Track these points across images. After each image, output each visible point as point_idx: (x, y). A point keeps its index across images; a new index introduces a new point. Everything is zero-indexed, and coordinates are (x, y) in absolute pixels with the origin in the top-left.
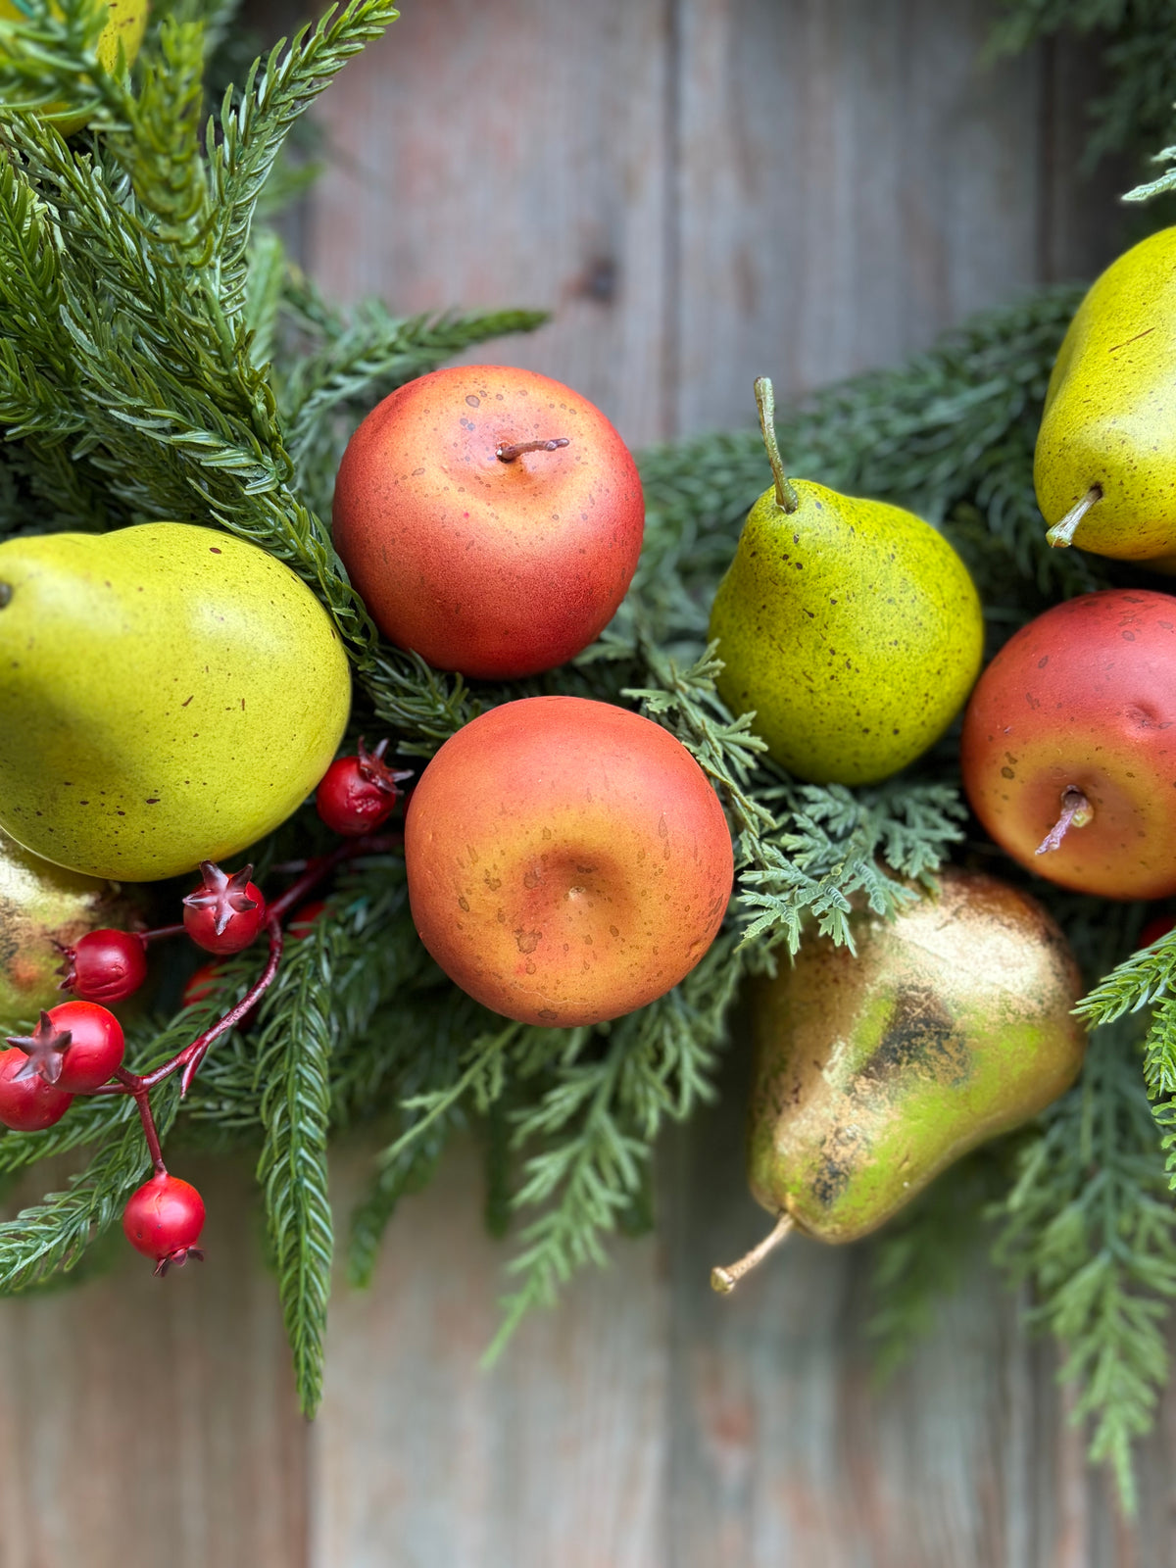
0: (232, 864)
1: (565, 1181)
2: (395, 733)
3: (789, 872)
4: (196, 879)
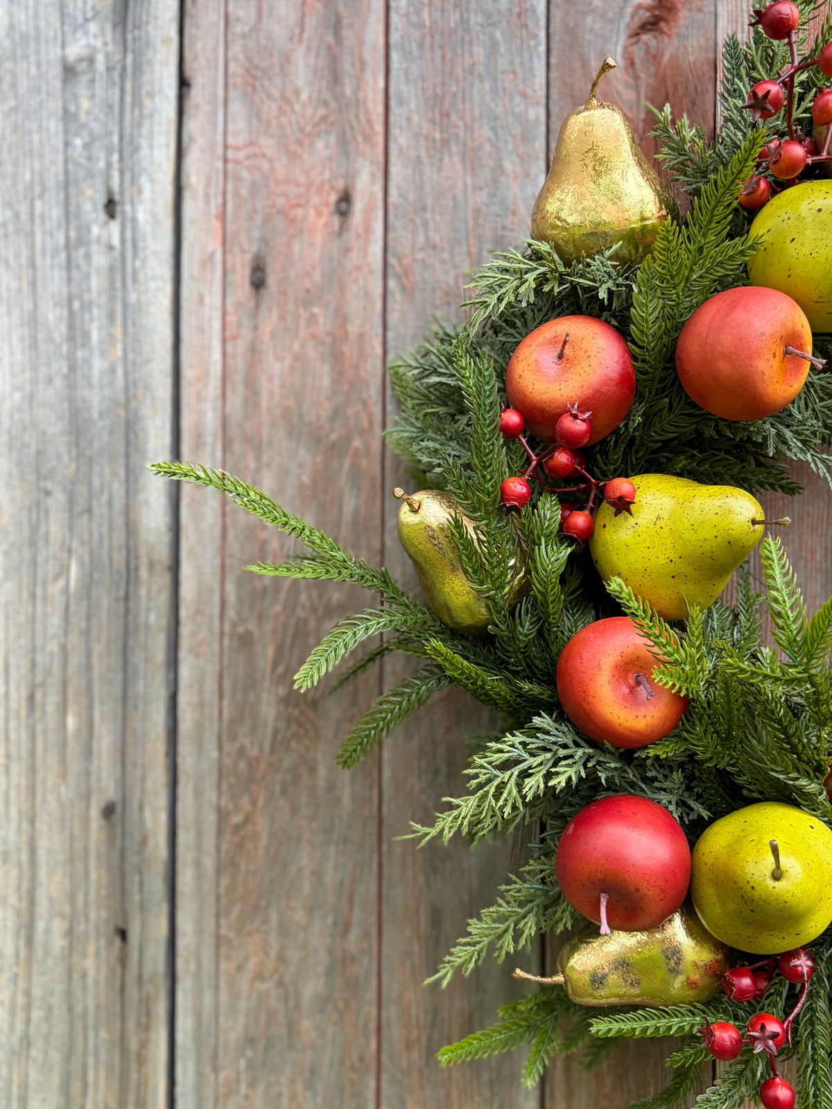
0: (809, 949)
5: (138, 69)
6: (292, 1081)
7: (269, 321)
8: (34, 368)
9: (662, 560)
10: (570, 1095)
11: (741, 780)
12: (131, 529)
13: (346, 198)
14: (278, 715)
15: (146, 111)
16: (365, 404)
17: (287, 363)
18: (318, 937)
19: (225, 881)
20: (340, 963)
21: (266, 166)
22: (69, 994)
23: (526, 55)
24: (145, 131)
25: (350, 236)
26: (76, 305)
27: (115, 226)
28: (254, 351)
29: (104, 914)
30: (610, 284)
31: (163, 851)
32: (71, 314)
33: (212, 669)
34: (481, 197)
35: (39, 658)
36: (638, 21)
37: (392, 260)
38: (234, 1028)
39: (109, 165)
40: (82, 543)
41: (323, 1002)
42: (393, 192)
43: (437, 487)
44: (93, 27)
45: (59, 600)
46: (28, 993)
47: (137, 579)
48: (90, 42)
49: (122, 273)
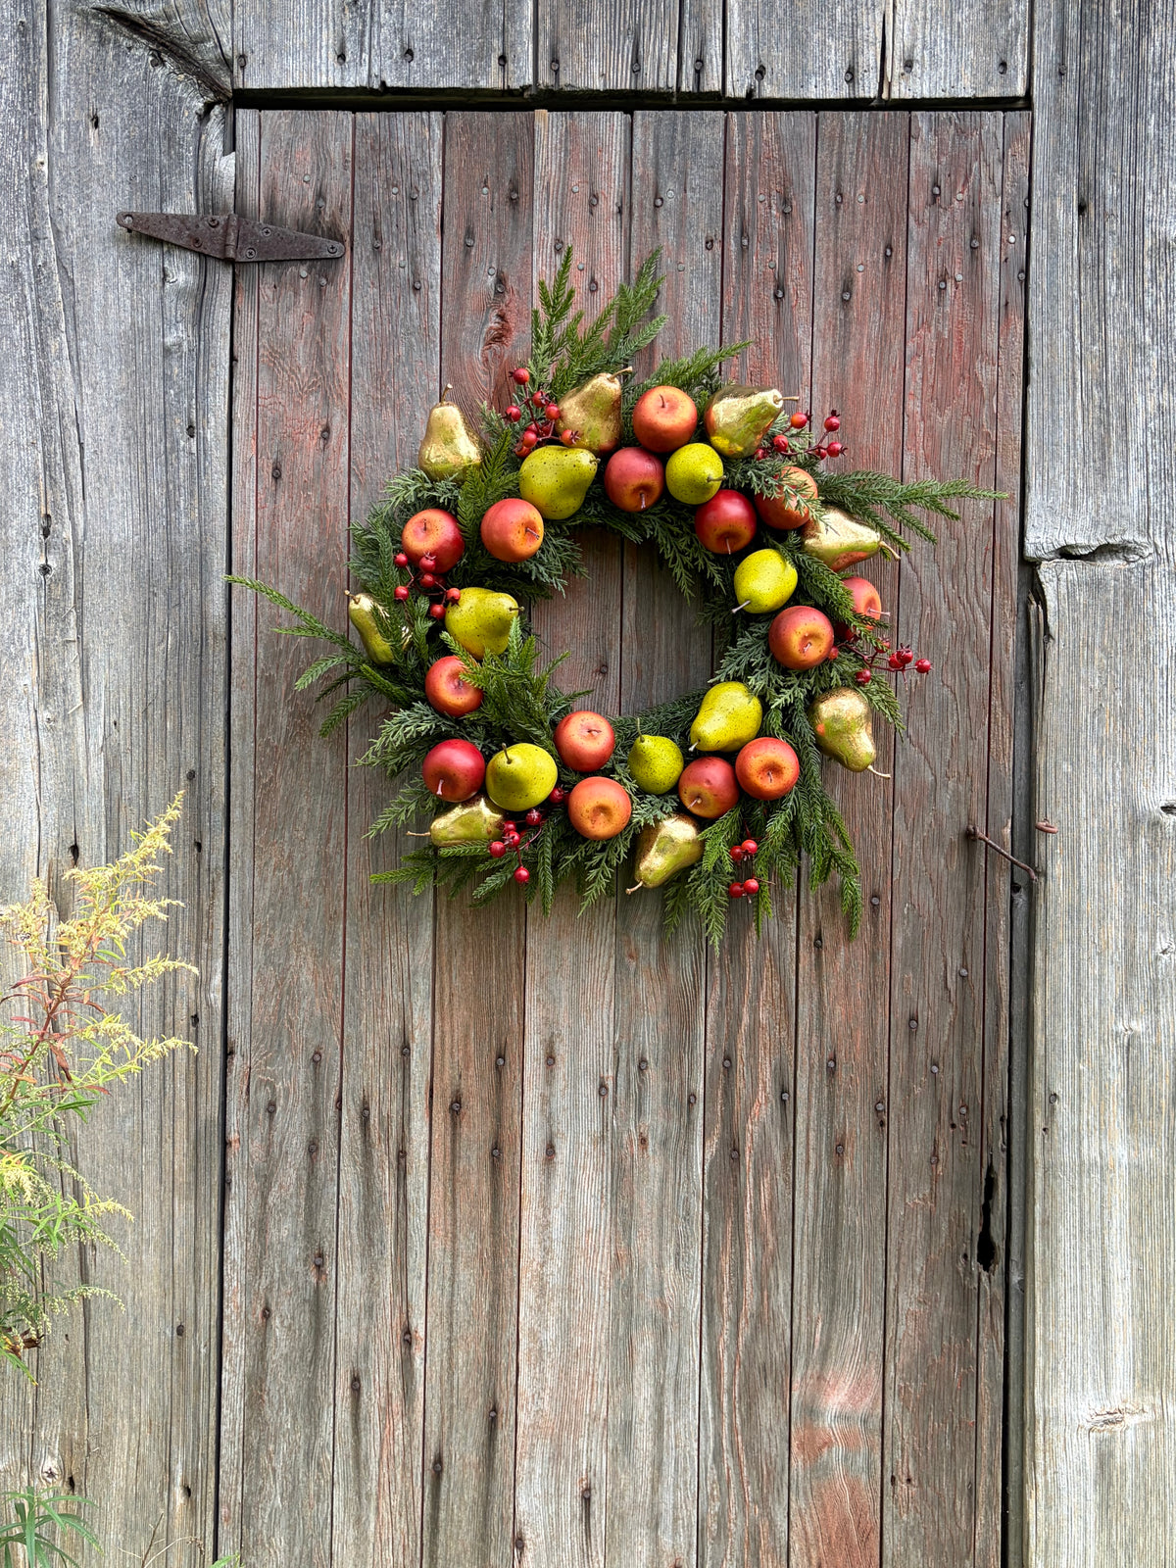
0: (537, 808)
1: (595, 877)
2: (565, 783)
3: (642, 811)
4: (530, 811)
5: (207, 351)
6: (296, 926)
7: (283, 498)
8: (147, 522)
9: (473, 627)
10: (449, 928)
11: (512, 735)
12: (203, 616)
13: (327, 429)
14: (289, 722)
15: (211, 376)
16: (338, 547)
17: (293, 522)
18: (312, 846)
19: (257, 816)
20: (325, 859)
21: (281, 409)
22: (167, 878)
23: (429, 352)
24: (211, 387)
25: (329, 452)
26: (171, 487)
27: (193, 441)
28: (274, 515)
29: (188, 833)
30: (449, 495)
31: (223, 799)
32: (168, 491)
33: (250, 697)
34: (403, 433)
35: (150, 689)
36: (489, 337)
37: (353, 466)
38: (263, 898)
39: (190, 405)
40: (175, 623)
41: (314, 882)
42: (354, 427)
43: (366, 590)
44: (181, 326)
45: (162, 656)
47: (207, 645)
48: (178, 335)
49: (198, 468)
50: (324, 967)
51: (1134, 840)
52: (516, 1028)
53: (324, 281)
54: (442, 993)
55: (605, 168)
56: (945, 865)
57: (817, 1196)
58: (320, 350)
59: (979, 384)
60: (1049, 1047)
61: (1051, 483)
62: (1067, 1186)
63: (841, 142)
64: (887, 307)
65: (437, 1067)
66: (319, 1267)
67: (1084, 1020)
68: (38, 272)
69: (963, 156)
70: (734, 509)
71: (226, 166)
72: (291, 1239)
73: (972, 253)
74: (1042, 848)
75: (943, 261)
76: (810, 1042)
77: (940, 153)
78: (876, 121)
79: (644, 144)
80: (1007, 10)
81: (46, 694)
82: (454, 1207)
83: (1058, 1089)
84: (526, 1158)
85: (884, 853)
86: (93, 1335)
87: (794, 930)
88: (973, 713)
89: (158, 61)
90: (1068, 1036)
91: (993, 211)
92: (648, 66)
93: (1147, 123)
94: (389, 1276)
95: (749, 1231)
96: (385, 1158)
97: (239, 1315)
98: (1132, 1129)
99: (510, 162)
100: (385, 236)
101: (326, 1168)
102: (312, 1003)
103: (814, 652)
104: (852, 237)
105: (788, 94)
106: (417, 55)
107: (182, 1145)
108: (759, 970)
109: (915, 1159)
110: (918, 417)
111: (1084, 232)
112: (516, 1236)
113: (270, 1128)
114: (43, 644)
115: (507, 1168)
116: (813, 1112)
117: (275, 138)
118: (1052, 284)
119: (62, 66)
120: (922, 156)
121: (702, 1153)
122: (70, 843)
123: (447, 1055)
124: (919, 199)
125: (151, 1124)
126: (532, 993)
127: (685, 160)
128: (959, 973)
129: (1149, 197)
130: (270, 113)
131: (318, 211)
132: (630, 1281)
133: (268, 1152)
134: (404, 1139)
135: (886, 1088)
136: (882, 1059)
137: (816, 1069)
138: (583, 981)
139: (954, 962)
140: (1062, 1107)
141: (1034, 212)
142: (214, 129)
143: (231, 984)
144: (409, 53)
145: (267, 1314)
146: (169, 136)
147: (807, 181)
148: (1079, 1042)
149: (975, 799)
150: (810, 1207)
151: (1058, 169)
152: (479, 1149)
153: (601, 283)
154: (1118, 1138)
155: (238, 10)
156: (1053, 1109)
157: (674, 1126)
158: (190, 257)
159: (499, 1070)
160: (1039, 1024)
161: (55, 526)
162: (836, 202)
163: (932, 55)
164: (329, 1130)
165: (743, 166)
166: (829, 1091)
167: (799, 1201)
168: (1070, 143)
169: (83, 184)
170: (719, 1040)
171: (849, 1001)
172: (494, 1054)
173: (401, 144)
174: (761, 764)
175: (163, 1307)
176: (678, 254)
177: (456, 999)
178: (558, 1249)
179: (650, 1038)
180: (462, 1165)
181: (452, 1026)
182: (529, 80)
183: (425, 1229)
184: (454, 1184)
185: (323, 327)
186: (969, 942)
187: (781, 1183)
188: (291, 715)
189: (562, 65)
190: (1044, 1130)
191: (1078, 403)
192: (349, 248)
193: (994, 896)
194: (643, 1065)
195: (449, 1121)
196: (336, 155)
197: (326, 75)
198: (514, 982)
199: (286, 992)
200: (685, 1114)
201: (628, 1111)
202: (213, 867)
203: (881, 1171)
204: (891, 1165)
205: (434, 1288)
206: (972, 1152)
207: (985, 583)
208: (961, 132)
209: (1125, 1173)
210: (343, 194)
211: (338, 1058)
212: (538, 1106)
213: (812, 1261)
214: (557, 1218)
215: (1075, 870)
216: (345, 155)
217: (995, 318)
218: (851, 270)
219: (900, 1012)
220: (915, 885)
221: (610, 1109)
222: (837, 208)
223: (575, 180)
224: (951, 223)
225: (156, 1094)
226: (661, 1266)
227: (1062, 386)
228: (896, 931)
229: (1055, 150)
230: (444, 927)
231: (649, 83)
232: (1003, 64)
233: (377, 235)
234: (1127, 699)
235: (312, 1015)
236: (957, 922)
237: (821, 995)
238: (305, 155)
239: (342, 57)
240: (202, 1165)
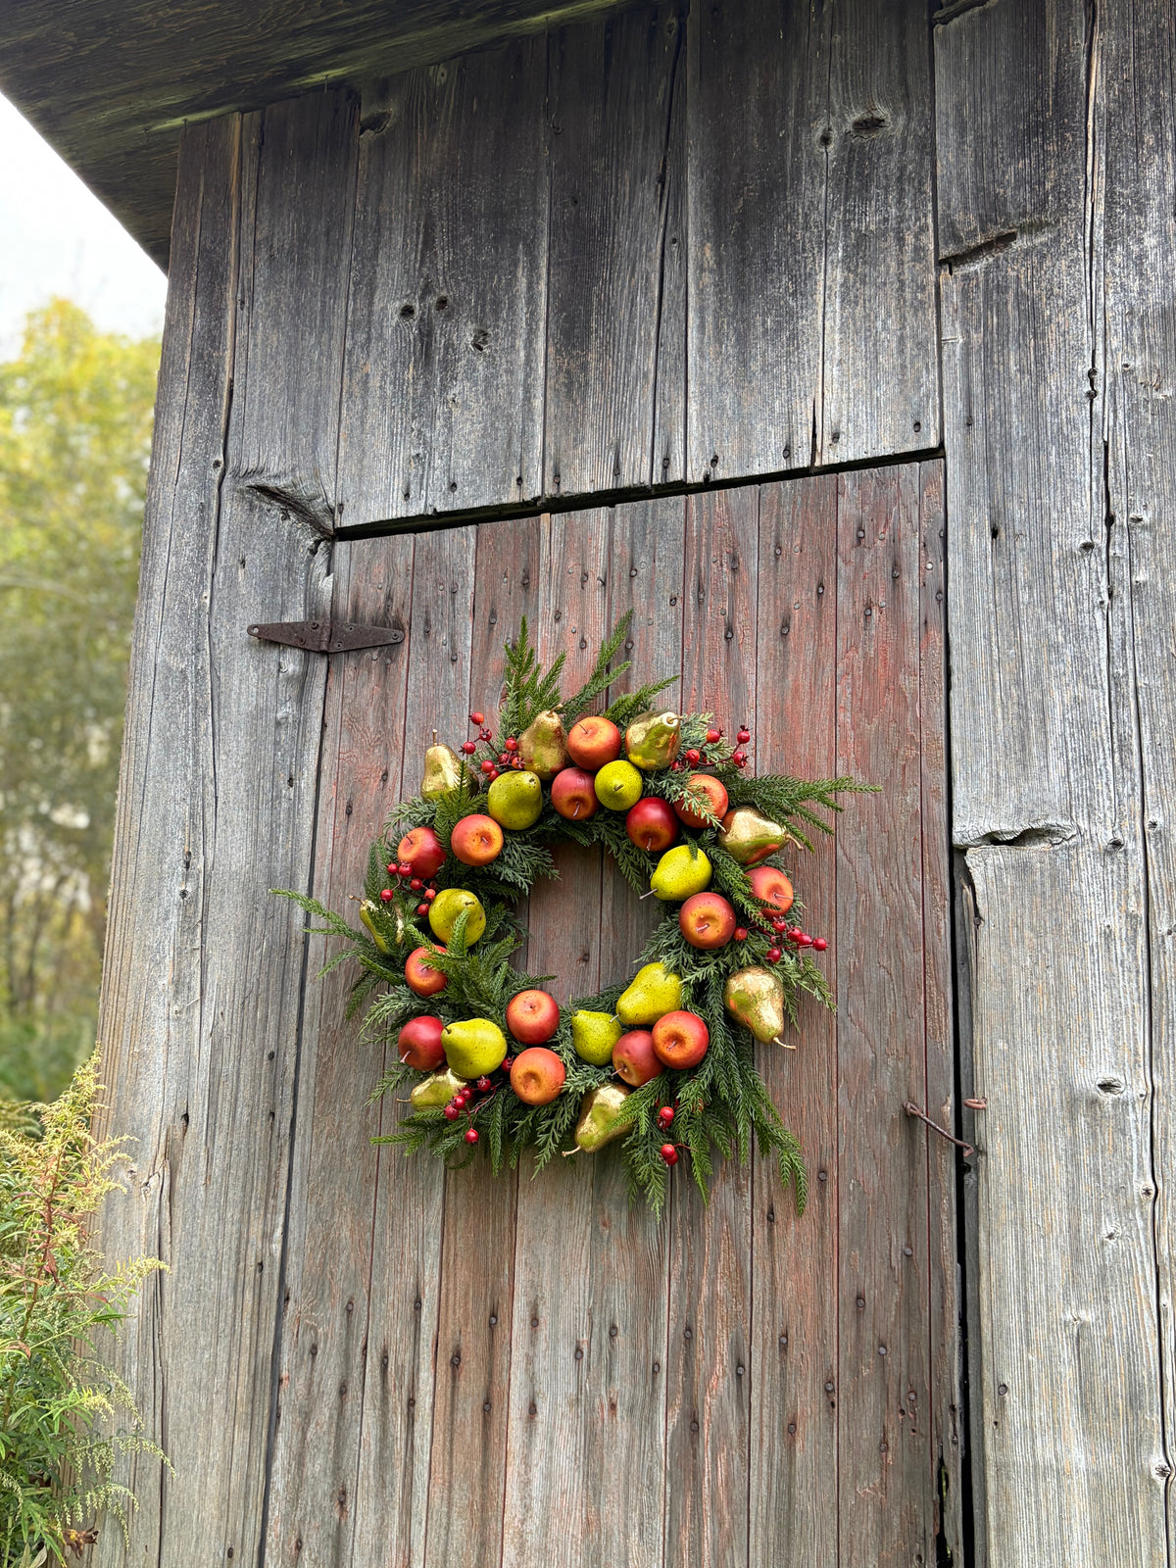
0: (486, 1076)
1: (545, 1142)
2: (508, 1056)
3: (575, 1079)
4: (480, 1079)
5: (305, 721)
6: (340, 1187)
7: (352, 829)
8: (255, 854)
10: (456, 1193)
12: (289, 926)
13: (386, 774)
14: (345, 1010)
15: (308, 738)
18: (355, 1117)
19: (317, 1090)
20: (366, 1128)
21: (355, 761)
22: (248, 1143)
24: (307, 747)
25: (387, 790)
26: (274, 825)
27: (292, 790)
28: (345, 842)
29: (266, 1105)
31: (292, 1076)
32: (272, 830)
33: (319, 990)
35: (248, 985)
38: (317, 1162)
39: (291, 763)
40: (269, 932)
41: (355, 1147)
42: (405, 770)
44: (288, 704)
45: (258, 959)
46: (232, 1143)
47: (290, 948)
48: (287, 710)
49: (294, 810)
50: (359, 1225)
51: (1073, 1118)
52: (507, 1289)
53: (389, 661)
54: (448, 1253)
55: (593, 551)
56: (887, 1141)
57: (770, 1475)
58: (384, 712)
59: (904, 693)
60: (996, 1333)
61: (976, 776)
62: (1020, 1490)
63: (780, 505)
64: (820, 636)
65: (442, 1321)
66: (342, 1503)
67: (1031, 1307)
68: (197, 674)
69: (884, 502)
70: (654, 813)
71: (326, 584)
72: (322, 1474)
73: (894, 582)
74: (982, 1126)
75: (868, 592)
76: (763, 1316)
77: (863, 503)
78: (809, 485)
79: (623, 529)
80: (919, 381)
81: (177, 992)
82: (451, 1457)
83: (1007, 1380)
84: (512, 1415)
85: (830, 1129)
86: (165, 1549)
87: (749, 1203)
88: (908, 993)
89: (286, 517)
90: (1014, 1323)
91: (912, 545)
92: (625, 469)
93: (1049, 454)
94: (397, 1519)
95: (707, 1507)
96: (398, 1403)
97: (277, 1545)
98: (1088, 1430)
99: (524, 555)
100: (433, 623)
101: (352, 1410)
102: (348, 1257)
103: (713, 933)
104: (789, 581)
105: (737, 474)
106: (459, 486)
107: (245, 1379)
108: (717, 1242)
109: (865, 1445)
110: (849, 726)
111: (997, 551)
112: (502, 1491)
113: (312, 1369)
114: (179, 952)
115: (496, 1422)
116: (767, 1389)
117: (360, 558)
118: (968, 600)
119: (224, 529)
120: (847, 508)
121: (665, 1423)
122: (183, 1112)
123: (450, 1312)
124: (846, 544)
125: (223, 1356)
126: (521, 1257)
127: (655, 537)
128: (904, 1253)
129: (1054, 515)
130: (357, 542)
131: (387, 609)
132: (599, 1547)
133: (309, 1393)
134: (413, 1388)
135: (835, 1367)
136: (832, 1336)
137: (769, 1344)
138: (564, 1247)
139: (899, 1241)
140: (1011, 1398)
141: (950, 541)
142: (320, 558)
143: (290, 1237)
144: (453, 486)
145: (299, 1548)
146: (289, 568)
147: (751, 542)
148: (1027, 1330)
149: (913, 1076)
150: (764, 1487)
151: (969, 503)
152: (473, 1402)
153: (589, 641)
154: (1074, 1441)
155: (340, 473)
156: (1003, 1402)
157: (640, 1394)
158: (298, 652)
159: (492, 1327)
160: (985, 1309)
161: (193, 861)
162: (776, 554)
163: (855, 426)
164: (356, 1374)
165: (700, 536)
166: (782, 1368)
167: (754, 1480)
168: (981, 480)
169: (232, 608)
170: (681, 1311)
171: (800, 1276)
172: (488, 1314)
173: (447, 553)
174: (666, 1035)
175: (219, 1528)
176: (648, 611)
177: (459, 1259)
178: (537, 1507)
179: (620, 1305)
180: (459, 1416)
181: (455, 1284)
182: (538, 493)
183: (426, 1475)
184: (452, 1435)
185: (387, 695)
186: (912, 1220)
187: (737, 1459)
188: (347, 1004)
189: (562, 478)
190: (996, 1423)
191: (998, 702)
192: (407, 635)
193: (936, 1174)
194: (614, 1332)
195: (450, 1374)
196: (401, 568)
197: (397, 510)
198: (506, 1245)
199: (329, 1247)
200: (650, 1382)
201: (599, 1377)
202: (282, 1134)
203: (831, 1456)
204: (841, 1450)
205: (432, 1534)
206: (920, 1442)
207: (914, 870)
208: (881, 483)
209: (1084, 1480)
210: (405, 594)
211: (365, 1308)
212: (523, 1365)
213: (766, 1546)
214: (537, 1475)
215: (1015, 1151)
216: (407, 566)
217: (916, 635)
218: (789, 609)
219: (848, 1290)
220: (859, 1161)
221: (585, 1373)
222: (777, 559)
223: (572, 563)
224: (876, 557)
225: (227, 1331)
226: (627, 1536)
227: (982, 688)
228: (842, 1207)
229: (966, 485)
230: (452, 1190)
231: (626, 481)
232: (917, 424)
233: (427, 622)
234: (1059, 976)
235: (348, 1268)
236: (902, 1201)
237: (773, 1269)
238: (379, 570)
239: (407, 495)
240: (257, 1397)
